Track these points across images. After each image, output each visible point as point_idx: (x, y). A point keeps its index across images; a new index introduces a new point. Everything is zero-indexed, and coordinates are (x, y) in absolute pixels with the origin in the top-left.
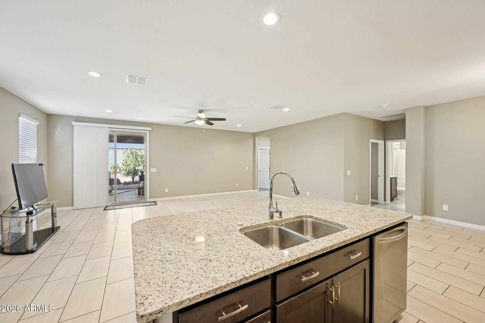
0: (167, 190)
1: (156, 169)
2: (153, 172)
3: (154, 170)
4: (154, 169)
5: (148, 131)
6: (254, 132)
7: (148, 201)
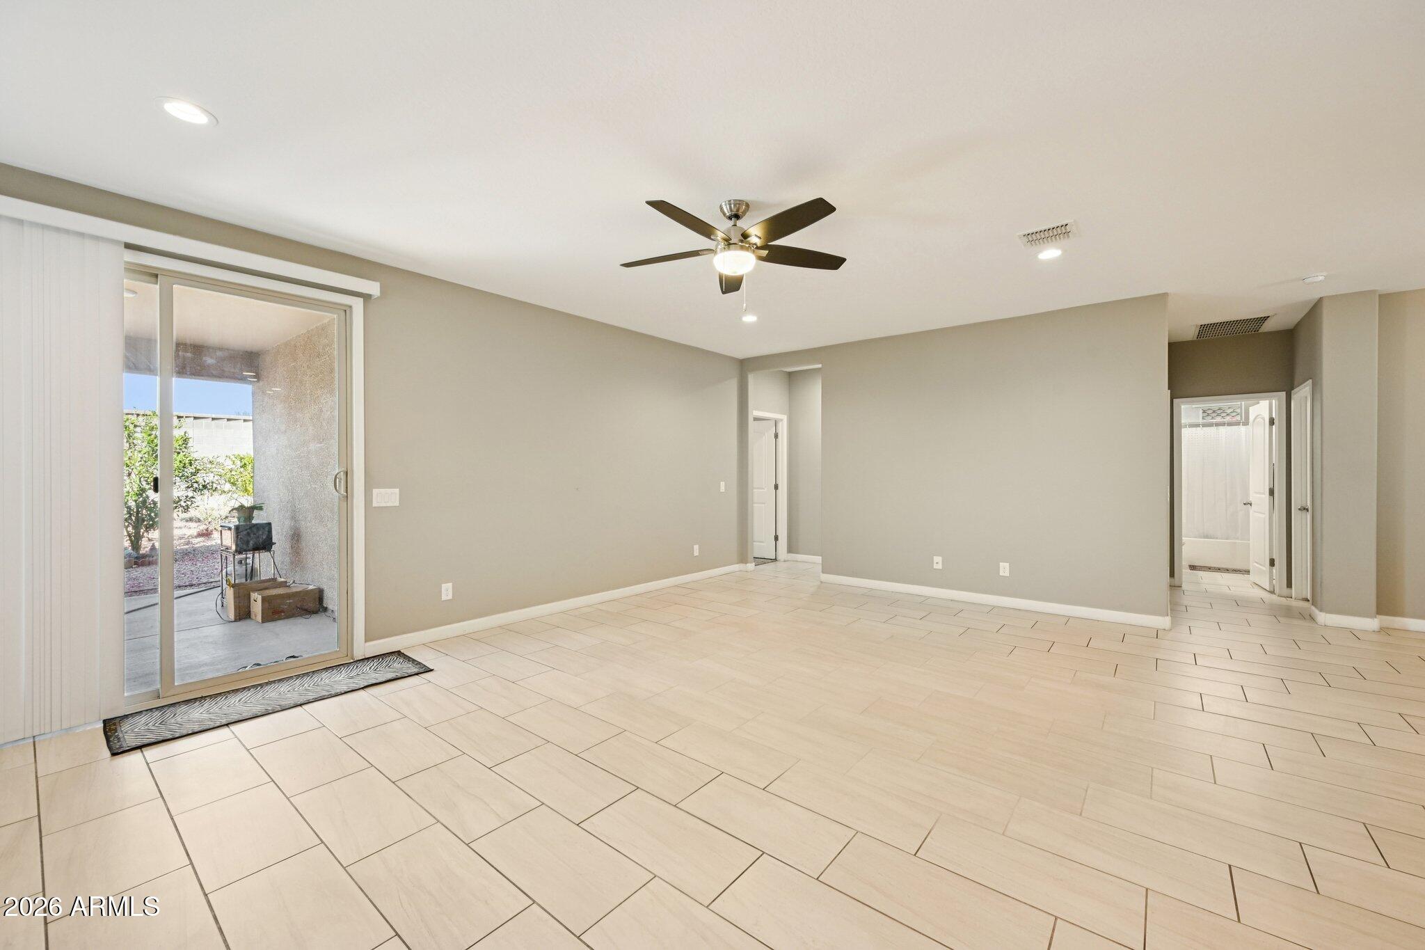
0: (447, 591)
1: (397, 491)
2: (384, 505)
3: (387, 497)
4: (389, 490)
5: (361, 300)
6: (740, 355)
7: (358, 654)
